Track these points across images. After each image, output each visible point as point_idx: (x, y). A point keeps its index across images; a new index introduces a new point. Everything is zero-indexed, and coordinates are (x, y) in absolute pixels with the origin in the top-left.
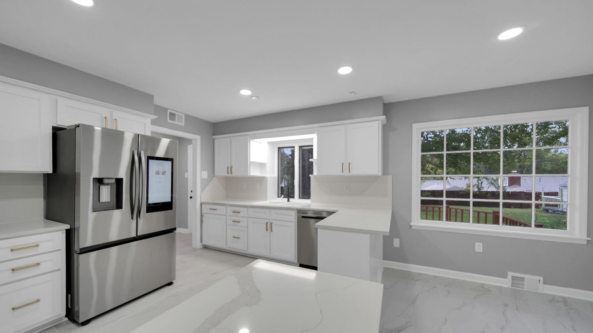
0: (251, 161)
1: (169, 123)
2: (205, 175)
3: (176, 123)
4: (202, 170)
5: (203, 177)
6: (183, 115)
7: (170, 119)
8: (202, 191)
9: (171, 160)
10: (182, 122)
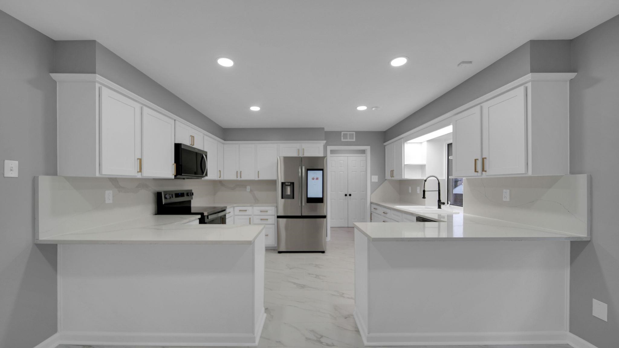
0: (405, 164)
1: (343, 141)
2: (375, 179)
3: (348, 140)
4: (372, 174)
5: (373, 181)
6: (354, 133)
7: (343, 139)
8: (372, 193)
9: (322, 170)
10: (353, 139)
